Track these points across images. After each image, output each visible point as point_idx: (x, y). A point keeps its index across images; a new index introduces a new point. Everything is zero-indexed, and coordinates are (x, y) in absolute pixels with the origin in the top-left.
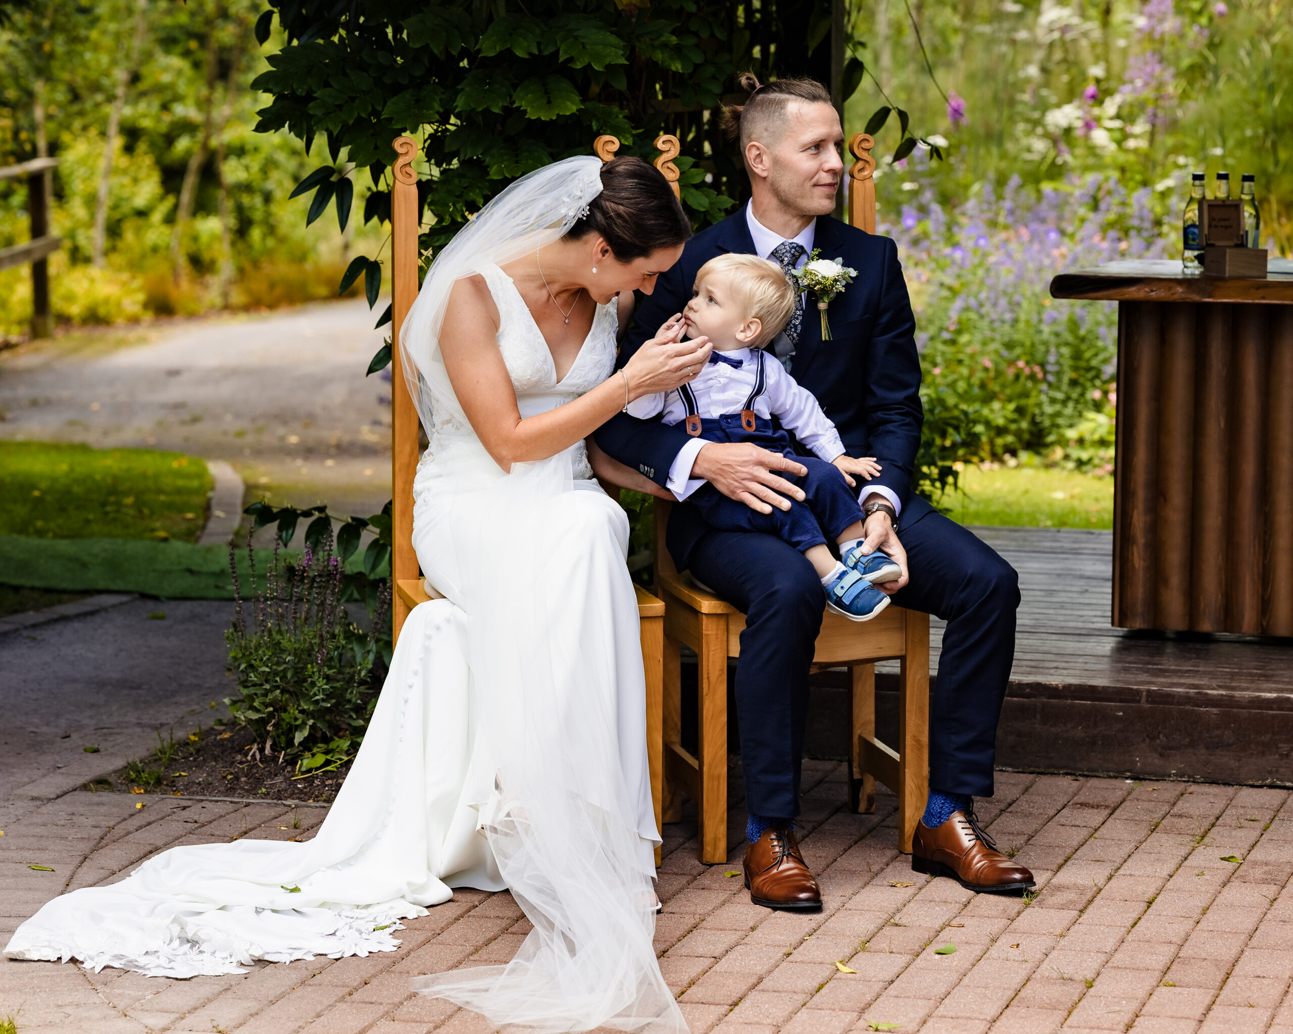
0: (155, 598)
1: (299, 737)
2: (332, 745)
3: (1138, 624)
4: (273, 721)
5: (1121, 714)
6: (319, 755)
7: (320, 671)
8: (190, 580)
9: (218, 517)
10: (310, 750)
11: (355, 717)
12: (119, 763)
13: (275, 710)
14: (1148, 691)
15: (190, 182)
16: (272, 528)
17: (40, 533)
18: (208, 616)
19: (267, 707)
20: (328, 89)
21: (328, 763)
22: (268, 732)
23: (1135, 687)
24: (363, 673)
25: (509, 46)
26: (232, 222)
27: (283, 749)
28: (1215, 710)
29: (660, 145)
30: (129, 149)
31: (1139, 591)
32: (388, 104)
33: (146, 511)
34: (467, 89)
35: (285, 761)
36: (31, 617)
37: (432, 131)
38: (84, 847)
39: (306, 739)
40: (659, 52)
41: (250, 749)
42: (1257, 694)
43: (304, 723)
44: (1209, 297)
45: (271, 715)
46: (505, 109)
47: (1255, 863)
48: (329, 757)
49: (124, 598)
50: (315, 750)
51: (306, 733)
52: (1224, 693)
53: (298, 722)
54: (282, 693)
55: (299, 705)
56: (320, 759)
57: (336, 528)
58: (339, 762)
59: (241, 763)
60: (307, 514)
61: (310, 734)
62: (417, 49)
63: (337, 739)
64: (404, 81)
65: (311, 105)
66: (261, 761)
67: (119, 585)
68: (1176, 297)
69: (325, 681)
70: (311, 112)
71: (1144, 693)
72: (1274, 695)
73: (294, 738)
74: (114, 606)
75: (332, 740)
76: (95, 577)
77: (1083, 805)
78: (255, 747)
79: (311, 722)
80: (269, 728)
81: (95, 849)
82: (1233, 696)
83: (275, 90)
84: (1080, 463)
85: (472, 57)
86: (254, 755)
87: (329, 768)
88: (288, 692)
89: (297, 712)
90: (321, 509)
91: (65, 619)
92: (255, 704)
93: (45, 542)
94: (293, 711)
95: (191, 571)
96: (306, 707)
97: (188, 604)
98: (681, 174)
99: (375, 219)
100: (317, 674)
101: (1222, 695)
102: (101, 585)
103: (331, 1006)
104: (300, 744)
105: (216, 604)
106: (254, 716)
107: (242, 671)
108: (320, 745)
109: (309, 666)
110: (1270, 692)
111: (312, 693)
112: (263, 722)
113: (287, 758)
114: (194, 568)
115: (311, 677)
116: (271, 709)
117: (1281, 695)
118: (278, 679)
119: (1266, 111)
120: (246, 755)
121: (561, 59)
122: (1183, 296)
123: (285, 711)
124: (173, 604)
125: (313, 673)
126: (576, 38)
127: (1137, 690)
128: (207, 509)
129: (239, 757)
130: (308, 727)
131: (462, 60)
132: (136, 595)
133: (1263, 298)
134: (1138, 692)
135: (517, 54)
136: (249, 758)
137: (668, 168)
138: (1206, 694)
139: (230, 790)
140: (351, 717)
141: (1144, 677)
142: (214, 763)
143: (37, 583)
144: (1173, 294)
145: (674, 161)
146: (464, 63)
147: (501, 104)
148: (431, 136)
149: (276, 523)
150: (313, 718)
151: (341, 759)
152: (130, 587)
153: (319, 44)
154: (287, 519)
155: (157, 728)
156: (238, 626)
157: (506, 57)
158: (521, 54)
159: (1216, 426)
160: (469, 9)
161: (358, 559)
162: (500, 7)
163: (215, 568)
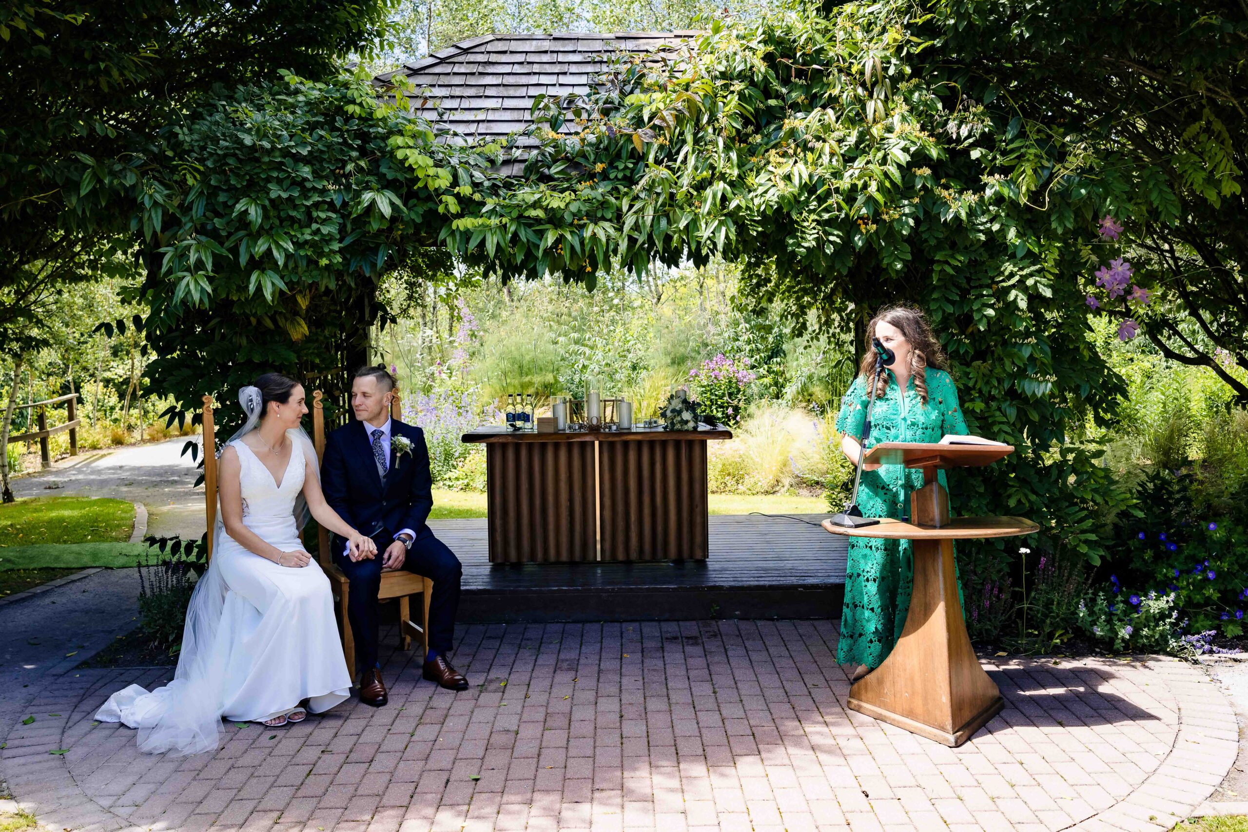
0: (111, 568)
1: (171, 639)
3: (499, 561)
4: (160, 632)
5: (500, 599)
7: (179, 611)
8: (126, 559)
9: (137, 531)
12: (93, 653)
15: (128, 397)
16: (156, 546)
17: (65, 542)
18: (133, 575)
19: (156, 627)
20: (172, 377)
22: (158, 637)
25: (250, 357)
27: (164, 643)
30: (106, 386)
31: (499, 549)
33: (109, 529)
36: (59, 582)
38: (75, 700)
39: (174, 638)
40: (309, 356)
41: (150, 644)
42: (550, 588)
45: (159, 630)
47: (563, 661)
49: (98, 570)
51: (174, 636)
53: (171, 632)
54: (163, 620)
55: (170, 624)
57: (183, 544)
59: (146, 650)
60: (171, 539)
62: (211, 359)
66: (155, 648)
67: (97, 564)
71: (507, 591)
72: (557, 588)
73: (169, 638)
74: (94, 574)
76: (86, 560)
77: (490, 638)
78: (152, 643)
79: (176, 631)
80: (158, 635)
81: (80, 702)
82: (541, 590)
84: (449, 486)
86: (152, 647)
88: (166, 619)
89: (169, 628)
90: (177, 538)
91: (73, 581)
92: (152, 626)
93: (66, 546)
95: (126, 556)
96: (173, 626)
97: (125, 570)
99: (196, 425)
100: (177, 612)
101: (537, 590)
102: (90, 564)
103: (189, 783)
104: (171, 641)
106: (152, 631)
107: (146, 612)
109: (174, 609)
110: (555, 587)
111: (176, 620)
112: (156, 632)
113: (166, 647)
114: (128, 554)
115: (174, 613)
116: (159, 627)
117: (559, 588)
118: (161, 615)
119: (502, 366)
120: (148, 647)
121: (270, 362)
123: (165, 627)
124: (119, 570)
126: (276, 353)
127: (505, 590)
128: (133, 527)
129: (145, 647)
130: (174, 633)
132: (103, 568)
133: (541, 440)
136: (150, 648)
137: (318, 403)
138: (532, 590)
139: (142, 663)
141: (506, 584)
142: (135, 650)
143: (63, 566)
149: (159, 544)
152: (101, 564)
153: (168, 358)
154: (163, 542)
155: (111, 632)
156: (143, 594)
157: (249, 362)
158: (256, 361)
159: (524, 486)
160: (231, 342)
161: (193, 558)
162: (244, 342)
163: (136, 553)
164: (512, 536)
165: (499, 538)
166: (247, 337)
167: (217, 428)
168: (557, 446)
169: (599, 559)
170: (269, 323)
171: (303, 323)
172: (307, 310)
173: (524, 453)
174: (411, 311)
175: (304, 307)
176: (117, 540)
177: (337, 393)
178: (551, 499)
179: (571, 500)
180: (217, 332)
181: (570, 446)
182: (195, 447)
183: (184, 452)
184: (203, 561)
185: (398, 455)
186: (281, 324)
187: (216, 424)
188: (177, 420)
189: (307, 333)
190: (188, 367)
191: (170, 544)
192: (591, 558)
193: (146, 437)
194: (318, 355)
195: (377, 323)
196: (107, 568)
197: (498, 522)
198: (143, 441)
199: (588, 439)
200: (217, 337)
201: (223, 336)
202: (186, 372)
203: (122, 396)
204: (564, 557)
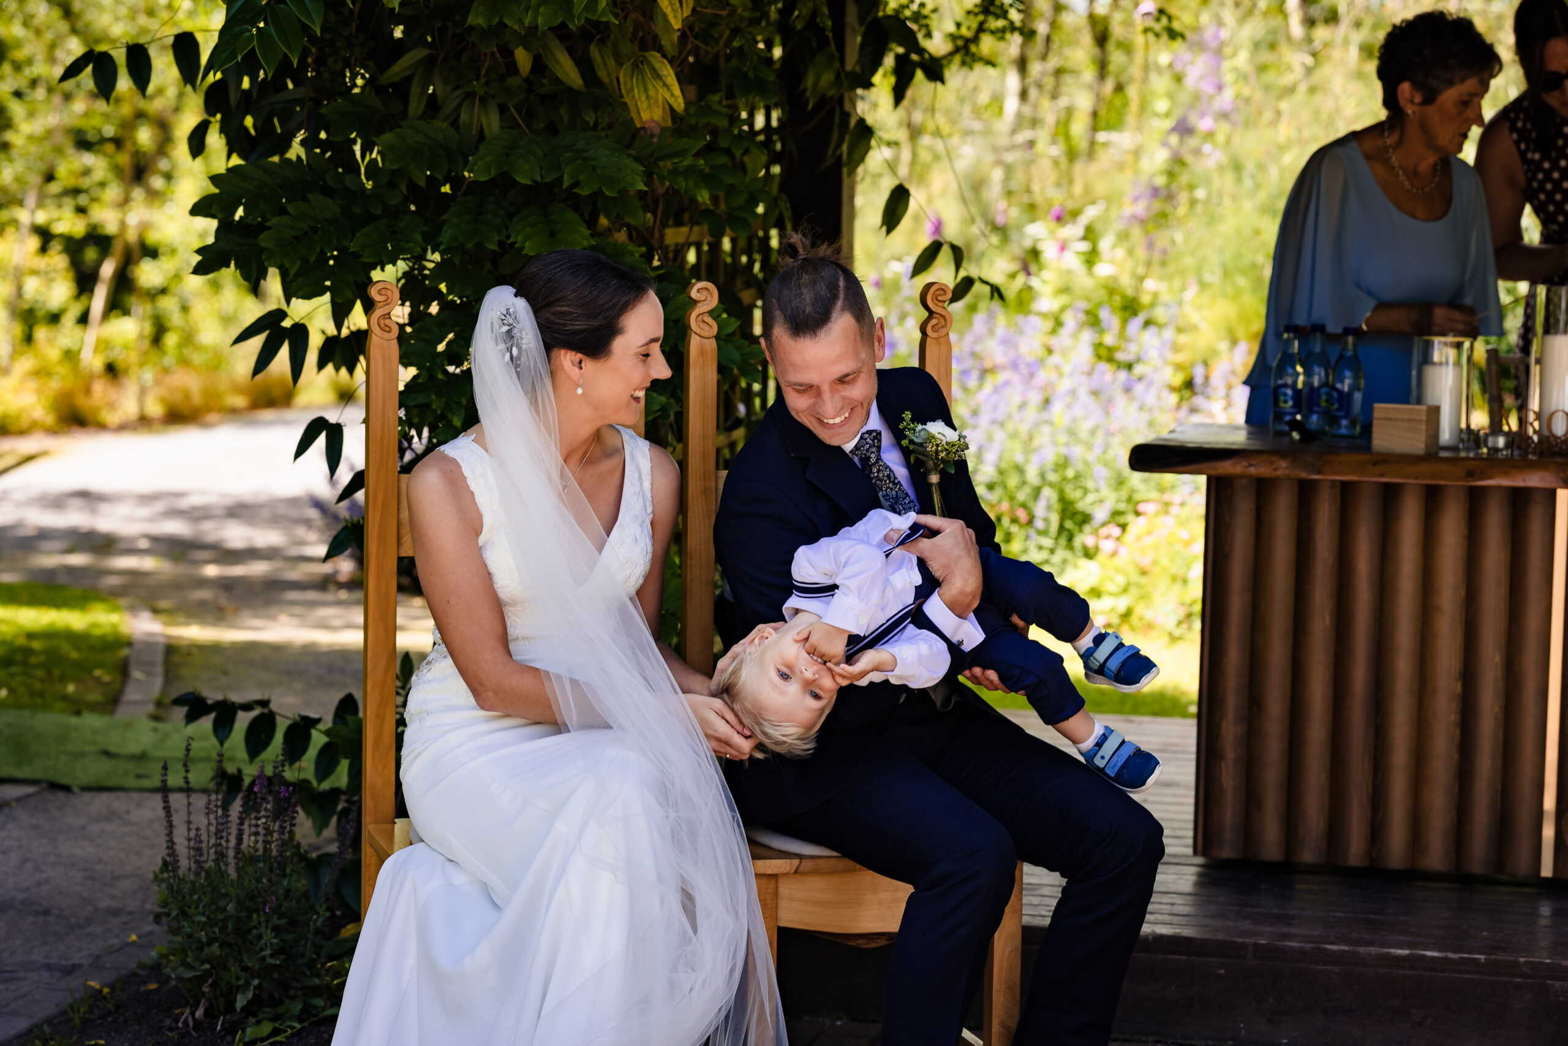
0: (66, 789)
1: (241, 1001)
2: (281, 1010)
3: (1226, 852)
4: (210, 981)
5: (1222, 971)
6: (265, 1022)
7: (267, 921)
8: (107, 764)
9: (137, 680)
10: (255, 1016)
11: (308, 973)
13: (213, 967)
14: (1256, 945)
15: (102, 288)
16: (206, 723)
18: (128, 812)
19: (202, 963)
20: (284, 217)
21: (276, 1032)
22: (204, 994)
23: (1240, 940)
24: (319, 923)
25: (506, 169)
26: (148, 329)
27: (221, 1013)
28: (1336, 969)
29: (694, 294)
31: (1228, 814)
32: (358, 235)
33: (56, 672)
34: (455, 221)
35: (223, 1028)
37: (407, 269)
39: (251, 1002)
40: (681, 179)
41: (182, 1014)
42: (1386, 950)
43: (248, 983)
44: (1319, 473)
45: (207, 974)
46: (501, 244)
48: (277, 1025)
49: (30, 790)
50: (261, 1016)
51: (250, 995)
52: (1346, 948)
53: (241, 982)
54: (221, 947)
55: (242, 961)
56: (267, 1028)
57: (281, 725)
58: (290, 1031)
59: (171, 1029)
60: (247, 707)
61: (254, 995)
62: (393, 171)
63: (287, 1001)
64: (378, 211)
65: (263, 235)
66: (194, 1028)
67: (25, 772)
68: (1279, 473)
69: (273, 934)
70: (263, 244)
71: (1251, 948)
72: (1407, 952)
73: (235, 1001)
74: (18, 800)
75: (281, 1002)
78: (188, 1011)
79: (256, 982)
80: (205, 989)
82: (1356, 953)
83: (219, 215)
85: (457, 183)
86: (186, 1023)
87: (278, 1038)
88: (230, 945)
89: (238, 969)
90: (264, 703)
92: (189, 960)
94: (234, 969)
95: (107, 754)
96: (250, 964)
97: (105, 797)
98: (720, 328)
99: (330, 367)
100: (263, 925)
101: (1344, 951)
104: (243, 1008)
105: (136, 796)
106: (189, 974)
107: (174, 918)
108: (267, 1010)
109: (255, 915)
110: (1400, 948)
111: (258, 948)
112: (200, 980)
113: (226, 1025)
114: (112, 749)
115: (255, 927)
116: (207, 966)
117: (1414, 952)
118: (216, 930)
120: (177, 1021)
121: (566, 185)
122: (1287, 472)
123: (225, 968)
124: (87, 796)
125: (260, 923)
126: (585, 159)
127: (1241, 943)
128: (124, 672)
129: (168, 1022)
130: (252, 987)
131: (445, 185)
132: (44, 785)
133: (1382, 475)
134: (1243, 946)
135: (518, 179)
136: (180, 1025)
137: (704, 321)
138: (1325, 949)
140: (304, 974)
141: (1246, 925)
142: (137, 1027)
144: (1275, 469)
145: (711, 313)
146: (446, 189)
147: (497, 239)
148: (405, 274)
149: (213, 716)
150: (259, 977)
151: (292, 1028)
152: (38, 774)
153: (274, 163)
154: (225, 713)
155: (69, 971)
156: (169, 865)
157: (502, 183)
158: (523, 180)
159: (1321, 623)
160: (455, 123)
161: (306, 767)
162: (492, 122)
163: (133, 748)
164: (1272, 775)
165: (1229, 777)
166: (503, 109)
167: (408, 374)
168: (1432, 497)
169: (1547, 871)
170: (567, 70)
171: (669, 74)
172: (683, 35)
173: (1325, 512)
174: (987, 44)
175: (677, 25)
176: (77, 707)
177: (746, 296)
178: (1403, 666)
179: (1468, 675)
180: (415, 90)
181: (1475, 499)
182: (335, 434)
183: (302, 448)
184: (341, 777)
185: (934, 478)
186: (602, 74)
187: (406, 362)
188: (284, 352)
189: (679, 104)
190: (328, 192)
191: (243, 720)
192: (1521, 864)
193: (155, 409)
194: (709, 179)
195: (883, 81)
196: (55, 786)
197: (1230, 731)
198: (143, 422)
199: (1534, 480)
200: (416, 107)
201: (433, 105)
202: (326, 207)
203: (85, 282)
204: (1436, 857)
